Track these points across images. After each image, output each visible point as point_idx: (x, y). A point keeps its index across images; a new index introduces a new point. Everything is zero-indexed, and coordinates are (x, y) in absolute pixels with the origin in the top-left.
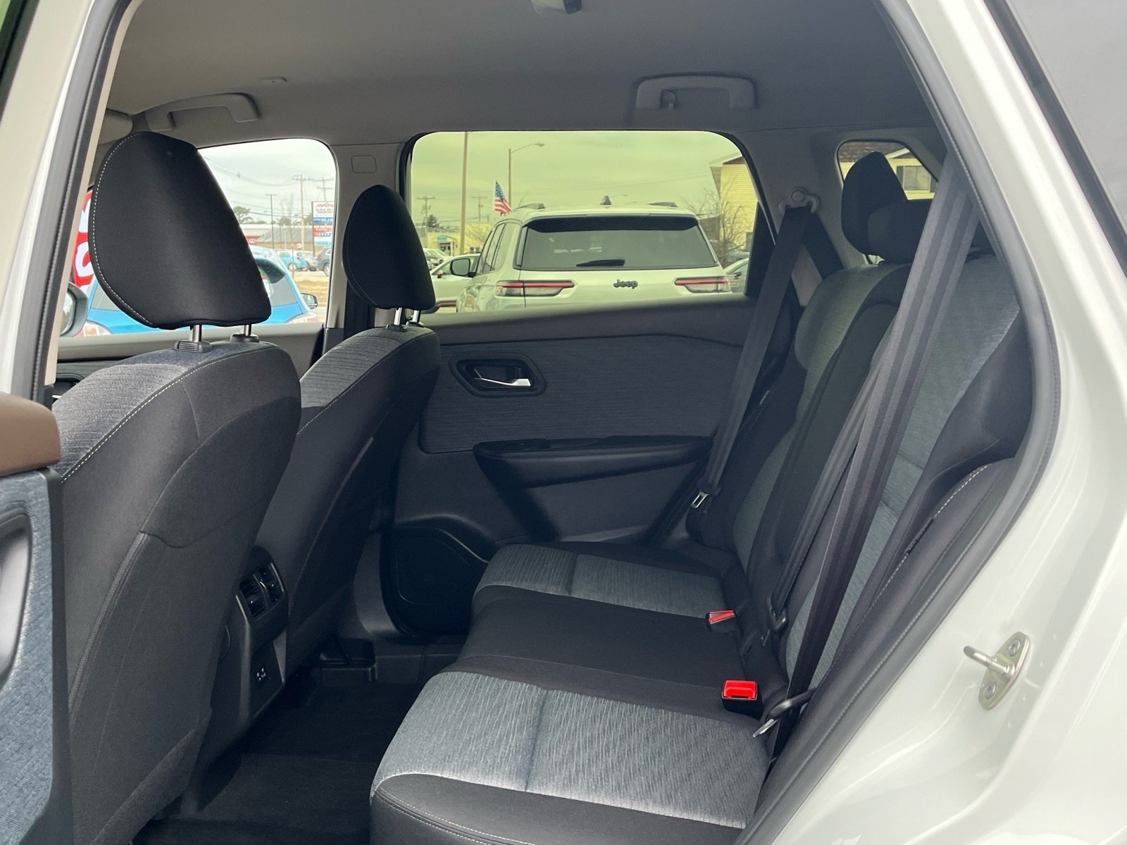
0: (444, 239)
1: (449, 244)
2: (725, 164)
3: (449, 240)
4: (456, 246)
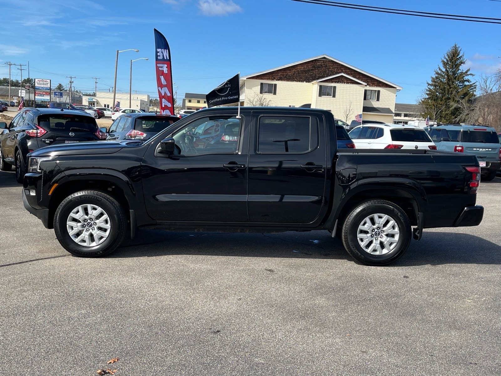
0: (91, 99)
1: (94, 102)
3: (94, 100)
4: (97, 103)
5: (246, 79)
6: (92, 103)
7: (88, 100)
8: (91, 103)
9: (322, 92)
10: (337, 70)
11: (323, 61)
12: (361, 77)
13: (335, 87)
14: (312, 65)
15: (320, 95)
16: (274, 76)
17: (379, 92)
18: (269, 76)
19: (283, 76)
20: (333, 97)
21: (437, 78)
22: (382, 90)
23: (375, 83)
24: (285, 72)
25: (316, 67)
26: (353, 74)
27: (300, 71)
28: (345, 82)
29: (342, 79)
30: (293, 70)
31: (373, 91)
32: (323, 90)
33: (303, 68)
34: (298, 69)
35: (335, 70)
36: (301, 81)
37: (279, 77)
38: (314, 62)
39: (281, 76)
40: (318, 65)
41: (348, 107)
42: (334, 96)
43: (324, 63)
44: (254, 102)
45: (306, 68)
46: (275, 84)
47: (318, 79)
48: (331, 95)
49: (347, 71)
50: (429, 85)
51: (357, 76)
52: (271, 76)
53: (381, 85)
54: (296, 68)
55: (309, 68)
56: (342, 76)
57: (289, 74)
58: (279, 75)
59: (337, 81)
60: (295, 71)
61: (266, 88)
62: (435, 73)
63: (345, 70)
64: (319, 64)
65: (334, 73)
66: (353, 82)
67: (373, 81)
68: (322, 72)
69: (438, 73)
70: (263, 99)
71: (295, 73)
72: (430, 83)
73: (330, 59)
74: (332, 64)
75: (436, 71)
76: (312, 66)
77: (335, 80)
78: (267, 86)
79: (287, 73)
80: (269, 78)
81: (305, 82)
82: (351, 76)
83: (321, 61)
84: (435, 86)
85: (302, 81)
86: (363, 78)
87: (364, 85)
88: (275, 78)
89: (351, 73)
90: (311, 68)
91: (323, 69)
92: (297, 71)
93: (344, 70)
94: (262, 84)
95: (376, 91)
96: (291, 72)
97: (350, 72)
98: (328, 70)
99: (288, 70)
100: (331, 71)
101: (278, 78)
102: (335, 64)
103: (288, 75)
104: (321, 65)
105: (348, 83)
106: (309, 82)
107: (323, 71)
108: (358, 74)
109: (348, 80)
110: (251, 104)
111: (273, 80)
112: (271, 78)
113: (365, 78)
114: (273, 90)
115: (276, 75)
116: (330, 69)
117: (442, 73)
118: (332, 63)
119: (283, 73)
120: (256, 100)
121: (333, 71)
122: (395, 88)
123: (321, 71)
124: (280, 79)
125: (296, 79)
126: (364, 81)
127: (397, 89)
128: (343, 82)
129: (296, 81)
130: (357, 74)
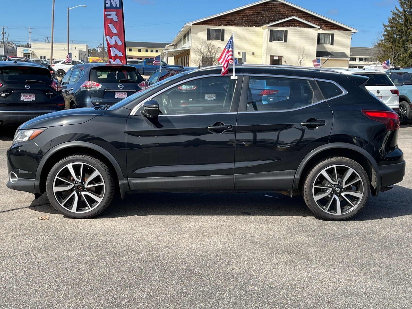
0: (26, 51)
1: (30, 53)
2: (193, 24)
3: (29, 52)
4: (33, 55)
5: (191, 25)
6: (28, 55)
7: (23, 52)
8: (26, 54)
9: (273, 37)
10: (288, 13)
11: (273, 4)
12: (313, 19)
13: (286, 32)
14: (261, 8)
15: (271, 40)
16: (221, 21)
17: (333, 35)
18: (216, 21)
19: (231, 21)
20: (284, 42)
21: (393, 19)
22: (337, 33)
23: (329, 26)
24: (233, 16)
25: (265, 10)
26: (305, 17)
27: (249, 15)
28: (297, 26)
29: (294, 23)
30: (242, 15)
31: (326, 35)
32: (274, 35)
33: (252, 11)
34: (247, 13)
35: (286, 13)
36: (250, 25)
37: (227, 21)
38: (264, 5)
39: (229, 21)
40: (267, 8)
41: (302, 52)
42: (286, 41)
43: (273, 6)
44: (202, 49)
45: (255, 12)
46: (222, 30)
47: (268, 23)
48: (282, 41)
49: (299, 13)
50: (385, 26)
51: (309, 19)
52: (218, 21)
53: (335, 28)
54: (244, 12)
55: (259, 12)
56: (294, 19)
57: (237, 18)
58: (227, 20)
59: (289, 24)
60: (244, 15)
61: (213, 34)
62: (391, 13)
63: (297, 13)
64: (269, 7)
65: (285, 16)
66: (306, 25)
67: (326, 24)
68: (272, 16)
69: (395, 13)
70: (212, 46)
71: (243, 17)
72: (387, 24)
73: (280, 2)
74: (283, 7)
75: (393, 11)
76: (261, 10)
77: (286, 24)
78: (215, 31)
79: (235, 18)
80: (216, 23)
81: (254, 26)
82: (303, 18)
83: (271, 3)
84: (392, 27)
85: (252, 26)
86: (316, 21)
87: (317, 28)
88: (223, 23)
89: (303, 16)
90: (260, 12)
91: (273, 12)
92: (245, 15)
93: (295, 13)
94: (209, 30)
95: (330, 34)
96: (240, 16)
97: (301, 15)
98: (279, 14)
99: (236, 14)
100: (282, 14)
101: (226, 23)
102: (285, 7)
103: (236, 20)
104: (271, 9)
105: (300, 26)
106: (258, 27)
107: (273, 14)
108: (311, 17)
109: (300, 24)
110: (199, 51)
111: (220, 25)
112: (218, 23)
113: (318, 21)
114: (220, 35)
115: (224, 19)
116: (281, 13)
117: (399, 13)
118: (282, 5)
119: (231, 18)
120: (204, 47)
121: (284, 15)
122: (350, 30)
123: (271, 14)
124: (228, 24)
125: (245, 24)
126: (317, 24)
127: (352, 32)
128: (294, 26)
129: (245, 26)
130: (309, 17)
